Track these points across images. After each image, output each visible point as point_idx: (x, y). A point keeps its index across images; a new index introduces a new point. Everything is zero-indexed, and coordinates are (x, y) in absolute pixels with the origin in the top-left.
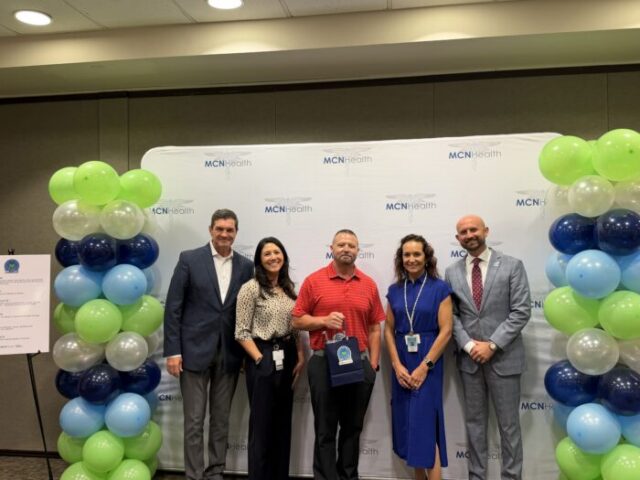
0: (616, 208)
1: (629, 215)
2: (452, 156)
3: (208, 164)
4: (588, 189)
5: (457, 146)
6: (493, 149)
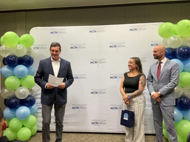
0: (183, 45)
1: (187, 47)
2: (131, 30)
3: (52, 33)
4: (174, 39)
5: (132, 27)
6: (143, 28)
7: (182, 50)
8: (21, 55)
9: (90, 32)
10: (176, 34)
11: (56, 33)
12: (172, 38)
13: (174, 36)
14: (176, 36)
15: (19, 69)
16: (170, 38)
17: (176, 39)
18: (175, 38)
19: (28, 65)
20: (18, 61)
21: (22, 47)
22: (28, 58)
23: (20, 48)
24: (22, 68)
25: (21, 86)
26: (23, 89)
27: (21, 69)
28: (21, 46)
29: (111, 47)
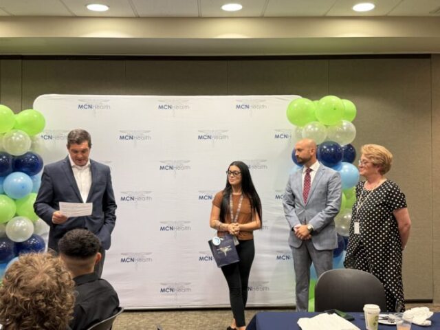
0: (328, 140)
1: (334, 145)
2: (238, 107)
3: (80, 107)
5: (241, 101)
6: (262, 104)
7: (326, 149)
8: (19, 152)
9: (161, 107)
10: (317, 120)
11: (90, 107)
12: (310, 127)
13: (312, 123)
14: (317, 124)
15: (15, 180)
16: (306, 126)
17: (317, 129)
18: (314, 126)
19: (32, 173)
20: (13, 164)
21: (21, 136)
22: (33, 159)
23: (18, 138)
24: (22, 178)
25: (16, 215)
26: (23, 222)
27: (19, 181)
28: (20, 133)
29: (200, 137)
